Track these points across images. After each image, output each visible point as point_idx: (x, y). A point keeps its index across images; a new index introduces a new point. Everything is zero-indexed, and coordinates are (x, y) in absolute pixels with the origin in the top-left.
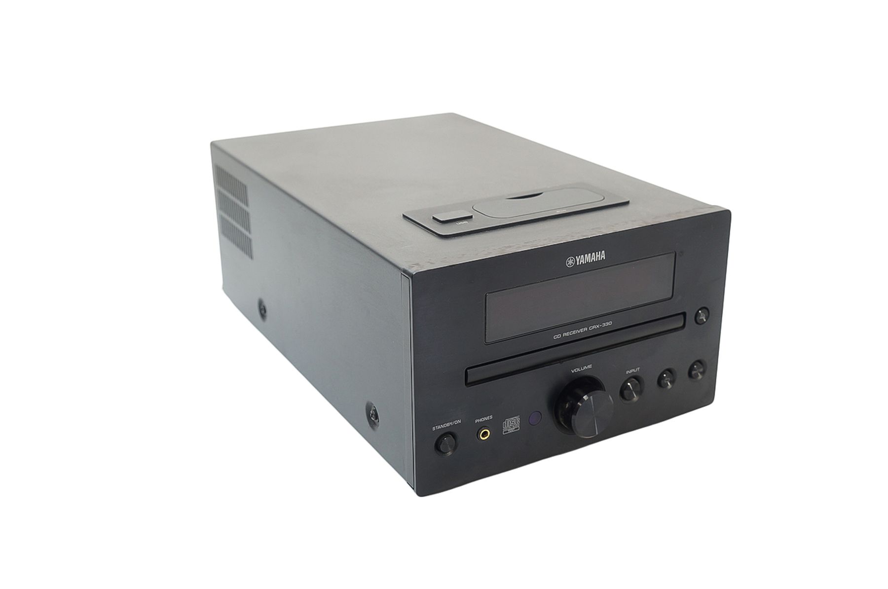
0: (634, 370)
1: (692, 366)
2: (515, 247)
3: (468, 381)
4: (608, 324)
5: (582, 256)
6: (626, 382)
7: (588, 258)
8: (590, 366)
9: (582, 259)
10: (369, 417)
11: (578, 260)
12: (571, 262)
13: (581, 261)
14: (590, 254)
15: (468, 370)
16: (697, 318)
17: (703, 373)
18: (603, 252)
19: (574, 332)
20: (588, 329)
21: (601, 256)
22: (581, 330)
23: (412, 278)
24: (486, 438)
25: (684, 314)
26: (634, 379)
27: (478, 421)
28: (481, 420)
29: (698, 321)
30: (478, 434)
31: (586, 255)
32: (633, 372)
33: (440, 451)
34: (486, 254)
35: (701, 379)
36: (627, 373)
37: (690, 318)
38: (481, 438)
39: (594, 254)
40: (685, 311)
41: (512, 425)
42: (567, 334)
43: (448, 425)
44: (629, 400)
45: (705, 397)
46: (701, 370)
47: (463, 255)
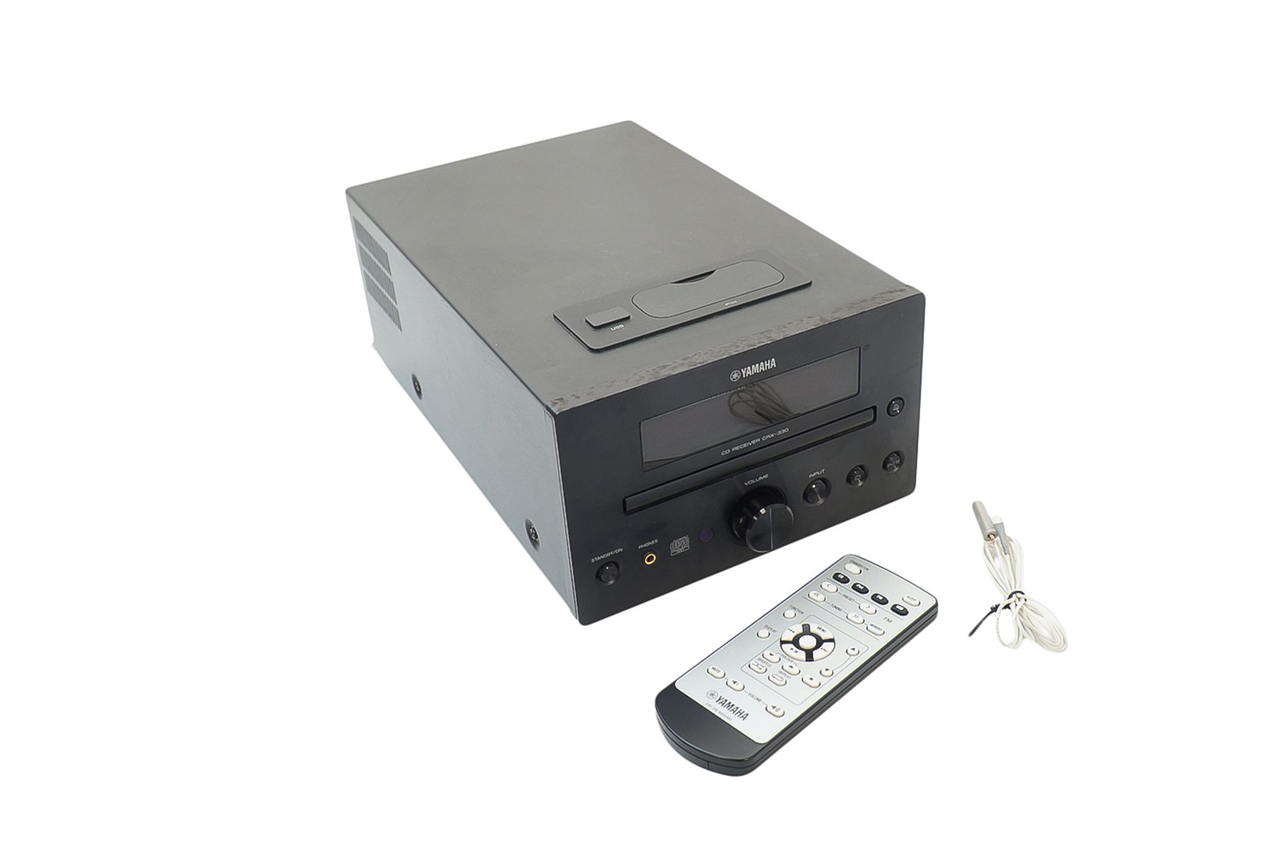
0: (818, 473)
1: (888, 458)
2: (671, 367)
3: (627, 510)
4: (784, 431)
5: (749, 368)
6: (812, 484)
7: (756, 368)
8: (766, 476)
9: (748, 371)
10: (530, 536)
11: (744, 373)
12: (735, 376)
13: (748, 373)
14: (757, 365)
15: (627, 499)
16: (890, 409)
17: (900, 465)
18: (773, 359)
19: (745, 445)
20: (761, 439)
21: (772, 363)
22: (753, 442)
23: (555, 418)
24: (652, 562)
25: (874, 408)
26: (820, 481)
27: (642, 546)
28: (645, 545)
29: (891, 413)
30: (643, 559)
31: (753, 366)
32: (817, 475)
33: (601, 580)
34: (638, 380)
35: (898, 471)
36: (810, 476)
37: (882, 411)
38: (646, 562)
39: (762, 363)
40: (875, 404)
41: (680, 545)
42: (737, 448)
43: (608, 555)
44: (812, 503)
45: (905, 486)
46: (898, 462)
47: (613, 382)
